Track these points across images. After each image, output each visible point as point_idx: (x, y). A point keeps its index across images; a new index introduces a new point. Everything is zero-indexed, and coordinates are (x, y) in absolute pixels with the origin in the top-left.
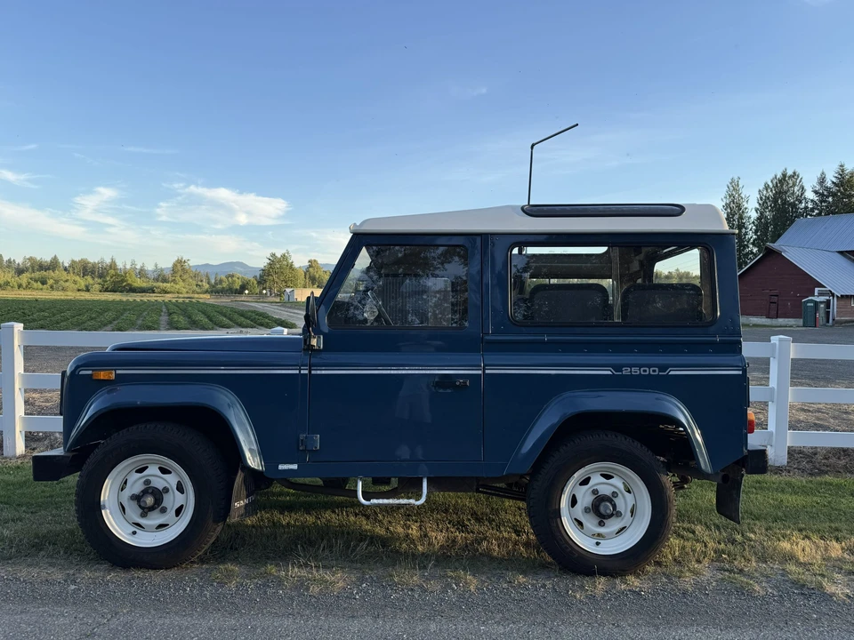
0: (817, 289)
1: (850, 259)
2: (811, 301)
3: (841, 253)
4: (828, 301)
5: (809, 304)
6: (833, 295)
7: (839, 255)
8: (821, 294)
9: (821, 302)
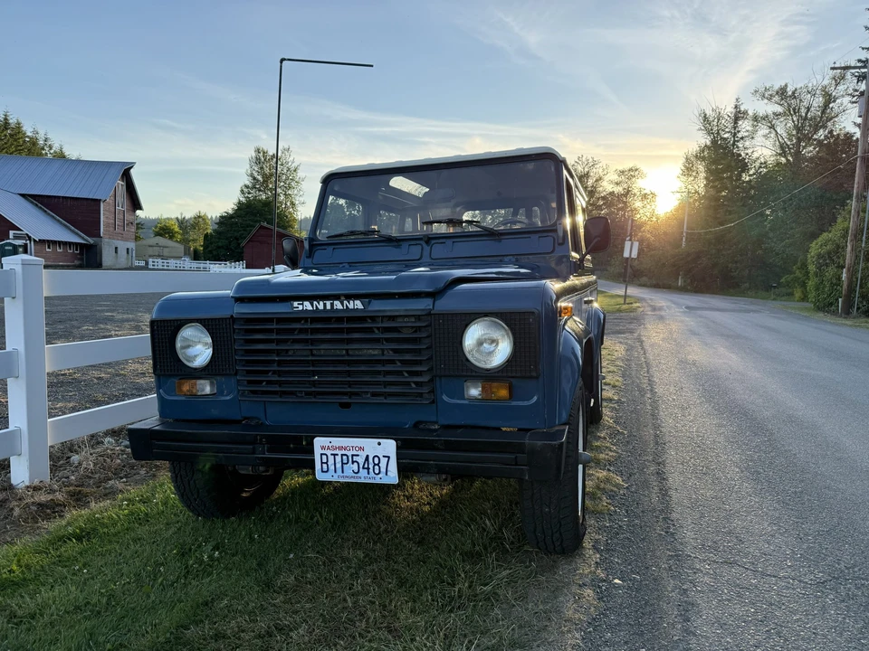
0: (11, 233)
1: (32, 202)
2: (10, 244)
3: (23, 195)
4: (26, 245)
5: (7, 248)
6: (30, 238)
7: (21, 197)
8: (16, 237)
9: (20, 246)
